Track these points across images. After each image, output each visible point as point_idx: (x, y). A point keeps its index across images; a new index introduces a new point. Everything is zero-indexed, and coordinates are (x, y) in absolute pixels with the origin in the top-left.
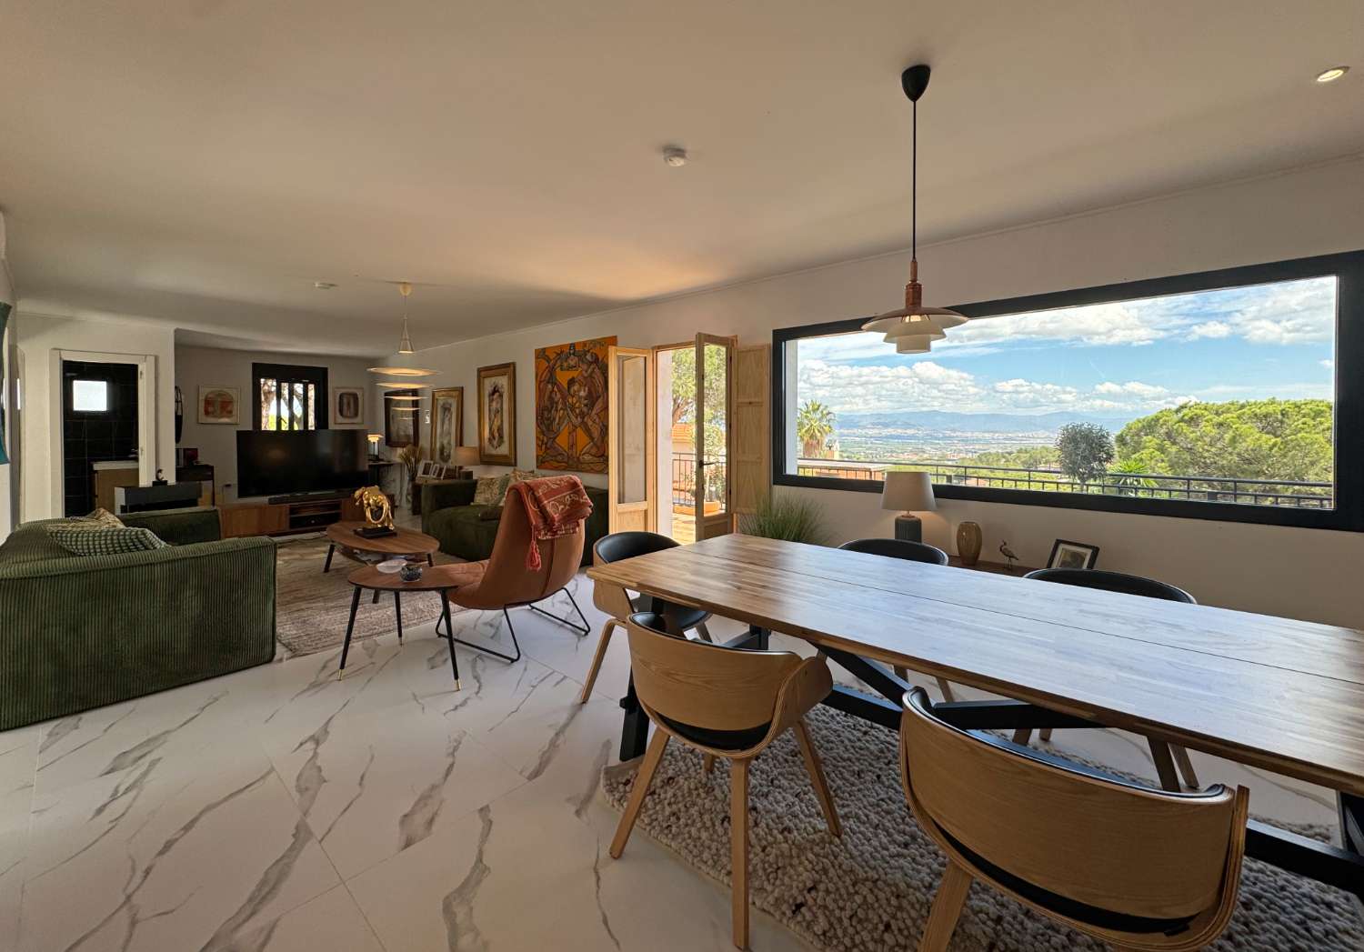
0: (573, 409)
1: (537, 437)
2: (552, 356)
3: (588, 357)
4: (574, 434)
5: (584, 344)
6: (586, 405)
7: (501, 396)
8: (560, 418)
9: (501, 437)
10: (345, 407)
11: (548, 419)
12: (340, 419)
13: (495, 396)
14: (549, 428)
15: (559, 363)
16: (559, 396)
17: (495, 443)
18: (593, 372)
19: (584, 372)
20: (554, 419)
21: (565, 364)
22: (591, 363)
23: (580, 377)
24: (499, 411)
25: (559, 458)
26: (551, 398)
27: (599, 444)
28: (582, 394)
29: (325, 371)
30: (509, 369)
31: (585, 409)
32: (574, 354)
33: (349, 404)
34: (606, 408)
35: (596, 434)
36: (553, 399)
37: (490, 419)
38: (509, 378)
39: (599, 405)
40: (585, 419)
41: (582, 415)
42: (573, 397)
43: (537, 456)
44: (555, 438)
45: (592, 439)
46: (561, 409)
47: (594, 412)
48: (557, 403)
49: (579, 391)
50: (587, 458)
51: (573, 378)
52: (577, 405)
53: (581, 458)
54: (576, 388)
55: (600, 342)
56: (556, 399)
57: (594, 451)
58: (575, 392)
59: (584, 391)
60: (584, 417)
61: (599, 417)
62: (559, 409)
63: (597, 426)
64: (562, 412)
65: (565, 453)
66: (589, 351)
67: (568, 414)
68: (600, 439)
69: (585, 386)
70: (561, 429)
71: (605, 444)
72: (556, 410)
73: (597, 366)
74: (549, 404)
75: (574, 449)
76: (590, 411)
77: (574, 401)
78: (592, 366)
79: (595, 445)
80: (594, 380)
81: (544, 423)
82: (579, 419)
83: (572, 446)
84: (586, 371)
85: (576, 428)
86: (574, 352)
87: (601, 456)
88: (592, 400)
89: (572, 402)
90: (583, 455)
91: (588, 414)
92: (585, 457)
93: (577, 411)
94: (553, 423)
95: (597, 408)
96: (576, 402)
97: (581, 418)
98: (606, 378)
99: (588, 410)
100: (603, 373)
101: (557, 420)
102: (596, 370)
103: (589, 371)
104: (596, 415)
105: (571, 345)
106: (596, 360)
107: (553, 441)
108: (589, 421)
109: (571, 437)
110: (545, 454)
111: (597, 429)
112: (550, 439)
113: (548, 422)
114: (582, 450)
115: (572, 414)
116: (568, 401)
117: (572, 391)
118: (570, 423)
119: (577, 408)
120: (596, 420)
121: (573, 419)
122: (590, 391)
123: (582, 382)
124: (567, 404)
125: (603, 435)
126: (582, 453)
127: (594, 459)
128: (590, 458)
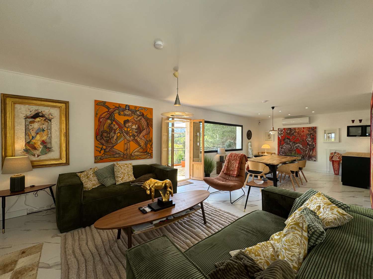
0: (127, 133)
3: (138, 113)
4: (128, 144)
5: (136, 107)
6: (137, 132)
7: (49, 120)
8: (117, 137)
9: (47, 148)
14: (107, 141)
15: (117, 111)
16: (117, 126)
17: (37, 152)
18: (141, 119)
23: (132, 120)
26: (110, 127)
27: (144, 148)
31: (136, 134)
34: (148, 134)
35: (142, 144)
39: (144, 132)
40: (136, 138)
41: (134, 136)
42: (127, 128)
43: (96, 157)
44: (114, 146)
46: (119, 133)
47: (141, 135)
48: (115, 130)
49: (132, 126)
51: (128, 120)
52: (131, 132)
53: (133, 154)
54: (130, 124)
55: (145, 108)
56: (115, 128)
57: (141, 150)
58: (129, 126)
59: (135, 126)
60: (135, 137)
61: (144, 137)
62: (117, 133)
63: (143, 141)
64: (119, 134)
65: (122, 153)
66: (138, 111)
67: (123, 135)
68: (145, 145)
69: (136, 124)
70: (119, 142)
71: (148, 148)
72: (115, 133)
73: (144, 118)
74: (109, 130)
75: (128, 151)
76: (139, 135)
77: (129, 130)
78: (140, 117)
79: (142, 148)
80: (141, 123)
81: (103, 139)
82: (132, 138)
83: (127, 150)
84: (137, 118)
85: (130, 141)
86: (129, 109)
87: (145, 152)
88: (140, 130)
89: (127, 130)
90: (134, 153)
91: (137, 136)
92: (136, 153)
93: (131, 134)
94: (112, 139)
95: (143, 134)
96: (130, 131)
97: (133, 137)
98: (148, 123)
99: (138, 134)
100: (146, 121)
101: (115, 137)
102: (143, 119)
103: (139, 119)
104: (143, 136)
105: (126, 105)
106: (143, 115)
107: (112, 148)
108: (138, 139)
109: (126, 146)
110: (104, 155)
111: (143, 142)
112: (109, 147)
113: (108, 138)
114: (134, 151)
115: (127, 135)
116: (124, 129)
117: (127, 125)
118: (125, 140)
119: (130, 133)
120: (143, 138)
121: (128, 138)
122: (139, 127)
123: (134, 123)
124: (123, 131)
125: (146, 144)
126: (133, 152)
127: (141, 153)
128: (139, 153)
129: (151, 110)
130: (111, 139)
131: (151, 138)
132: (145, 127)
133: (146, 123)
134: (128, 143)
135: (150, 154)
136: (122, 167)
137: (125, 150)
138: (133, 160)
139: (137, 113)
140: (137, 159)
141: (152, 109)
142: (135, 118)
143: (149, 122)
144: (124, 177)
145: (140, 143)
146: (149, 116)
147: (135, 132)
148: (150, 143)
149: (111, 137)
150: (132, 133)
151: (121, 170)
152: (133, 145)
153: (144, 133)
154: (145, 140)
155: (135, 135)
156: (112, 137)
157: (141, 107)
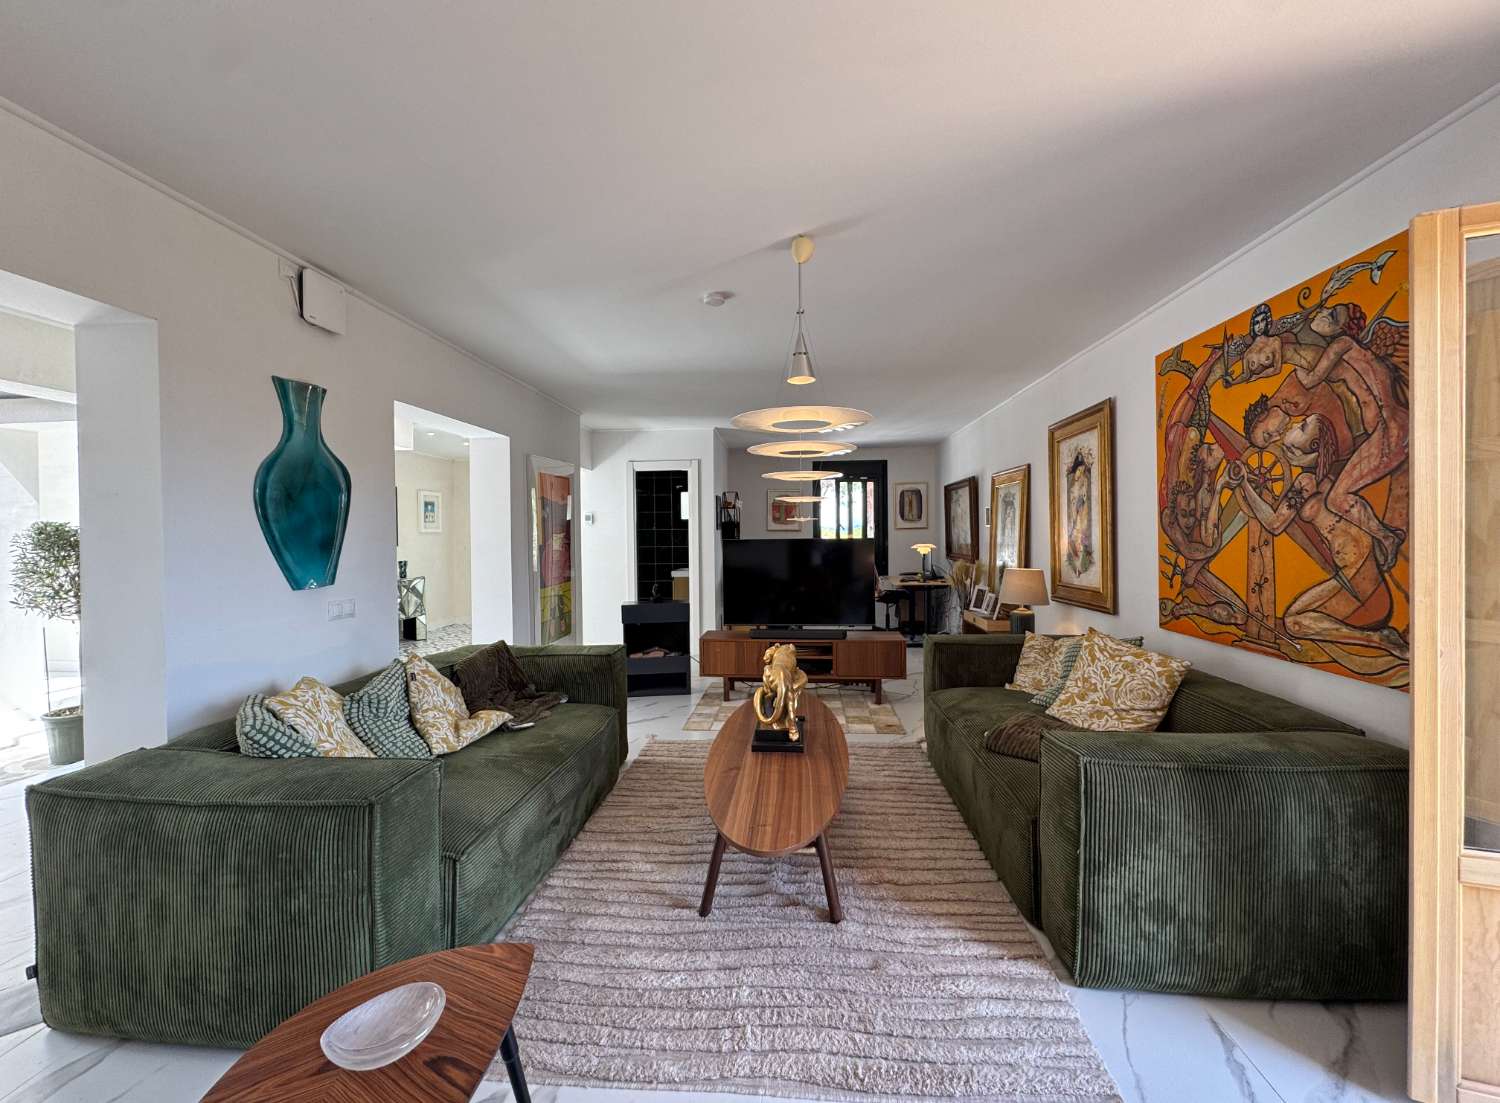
0: (1262, 482)
1: (1162, 557)
2: (1198, 357)
4: (1269, 552)
5: (1304, 290)
6: (1308, 469)
7: (1088, 471)
8: (1221, 509)
9: (1088, 553)
10: (907, 508)
11: (1193, 513)
12: (901, 523)
13: (1078, 473)
14: (1190, 535)
15: (1218, 371)
16: (1218, 452)
17: (1078, 563)
18: (1339, 361)
19: (1301, 374)
20: (1205, 514)
21: (1237, 369)
22: (1332, 339)
23: (1288, 391)
24: (1084, 502)
25: (1221, 612)
26: (1196, 462)
27: (1366, 587)
28: (1296, 435)
29: (884, 464)
30: (1104, 416)
31: (1306, 482)
32: (1266, 333)
33: (911, 503)
34: (1399, 468)
35: (1349, 555)
36: (1203, 462)
37: (1069, 517)
38: (1102, 435)
39: (1365, 462)
40: (1307, 511)
41: (1295, 498)
42: (1262, 449)
43: (1163, 601)
44: (1208, 560)
45: (1336, 571)
46: (1227, 485)
47: (1344, 483)
48: (1213, 472)
49: (1284, 430)
50: (1312, 623)
51: (1264, 399)
52: (1277, 471)
53: (1289, 621)
54: (1273, 423)
55: (1370, 259)
56: (1211, 463)
57: (1343, 606)
58: (1270, 436)
59: (1303, 428)
60: (1303, 505)
61: (1365, 503)
62: (1219, 487)
63: (1354, 530)
64: (1227, 493)
65: (1238, 602)
66: (1321, 306)
67: (1245, 498)
68: (1371, 570)
69: (1305, 414)
70: (1227, 536)
72: (1212, 491)
73: (1359, 342)
74: (1194, 477)
75: (1267, 594)
76: (1326, 486)
77: (1268, 460)
78: (1336, 347)
79: (1349, 588)
80: (1342, 389)
81: (1178, 524)
82: (1284, 510)
83: (1260, 586)
84: (1310, 369)
85: (1274, 535)
86: (1266, 325)
87: (1375, 630)
88: (1332, 451)
89: (1261, 466)
90: (1299, 613)
91: (1318, 493)
92: (1307, 620)
93: (1278, 488)
94: (1203, 523)
95: (1356, 473)
96: (1274, 464)
97: (1290, 507)
98: (1394, 371)
99: (1318, 484)
100: (1381, 359)
101: (1213, 514)
102: (1355, 353)
103: (1324, 364)
104: (1355, 493)
105: (1257, 311)
106: (1355, 323)
107: (1203, 567)
108: (1323, 514)
109: (1256, 560)
110: (1180, 597)
111: (1356, 541)
112: (1196, 561)
113: (1192, 520)
114: (1296, 599)
115: (1258, 497)
116: (1246, 464)
117: (1259, 436)
118: (1253, 522)
119: (1276, 480)
120: (1354, 511)
121: (1265, 511)
122: (1325, 425)
123: (1296, 405)
124: (1244, 471)
125: (1381, 560)
126: (1293, 609)
127: (1345, 630)
128: (1326, 625)
130: (1200, 521)
132: (1370, 414)
134: (1266, 543)
136: (1098, 654)
137: (1254, 592)
138: (1292, 660)
139: (1314, 326)
140: (1313, 663)
144: (1078, 701)
145: (1336, 546)
147: (1306, 469)
149: (1198, 515)
150: (1282, 478)
151: (1089, 666)
152: (1291, 559)
153: (1365, 467)
154: (1374, 524)
155: (1300, 492)
156: (1202, 514)
157: (1340, 268)
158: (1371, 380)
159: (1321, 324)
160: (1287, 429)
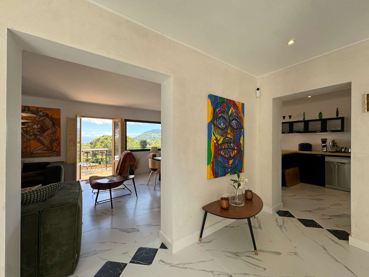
18: (44, 119)
23: (33, 120)
27: (49, 146)
40: (38, 137)
45: (44, 144)
55: (49, 109)
57: (45, 149)
58: (29, 126)
59: (37, 126)
61: (49, 136)
63: (47, 139)
66: (41, 111)
69: (38, 124)
71: (53, 146)
73: (48, 118)
75: (28, 149)
76: (42, 134)
78: (43, 117)
79: (46, 146)
80: (45, 123)
82: (33, 137)
84: (39, 118)
85: (30, 140)
86: (28, 110)
87: (50, 151)
88: (43, 130)
89: (27, 130)
90: (36, 151)
91: (40, 135)
92: (37, 151)
95: (47, 133)
97: (34, 136)
98: (53, 123)
99: (40, 134)
100: (51, 121)
102: (47, 119)
103: (41, 119)
104: (47, 135)
105: (25, 107)
106: (47, 115)
108: (41, 137)
109: (25, 144)
111: (48, 141)
114: (35, 149)
115: (26, 135)
117: (26, 125)
118: (24, 138)
119: (31, 132)
120: (47, 137)
121: (28, 136)
122: (41, 126)
123: (36, 123)
125: (51, 143)
127: (45, 151)
128: (42, 151)
129: (58, 111)
131: (58, 137)
132: (50, 127)
133: (51, 123)
134: (28, 141)
135: (56, 152)
137: (24, 149)
138: (34, 157)
139: (39, 113)
140: (39, 157)
141: (60, 109)
142: (37, 119)
143: (56, 122)
145: (44, 141)
146: (55, 116)
147: (37, 131)
148: (57, 141)
150: (32, 132)
152: (34, 144)
154: (50, 139)
155: (36, 134)
157: (44, 108)
158: (50, 123)
159: (41, 113)
160: (33, 126)
